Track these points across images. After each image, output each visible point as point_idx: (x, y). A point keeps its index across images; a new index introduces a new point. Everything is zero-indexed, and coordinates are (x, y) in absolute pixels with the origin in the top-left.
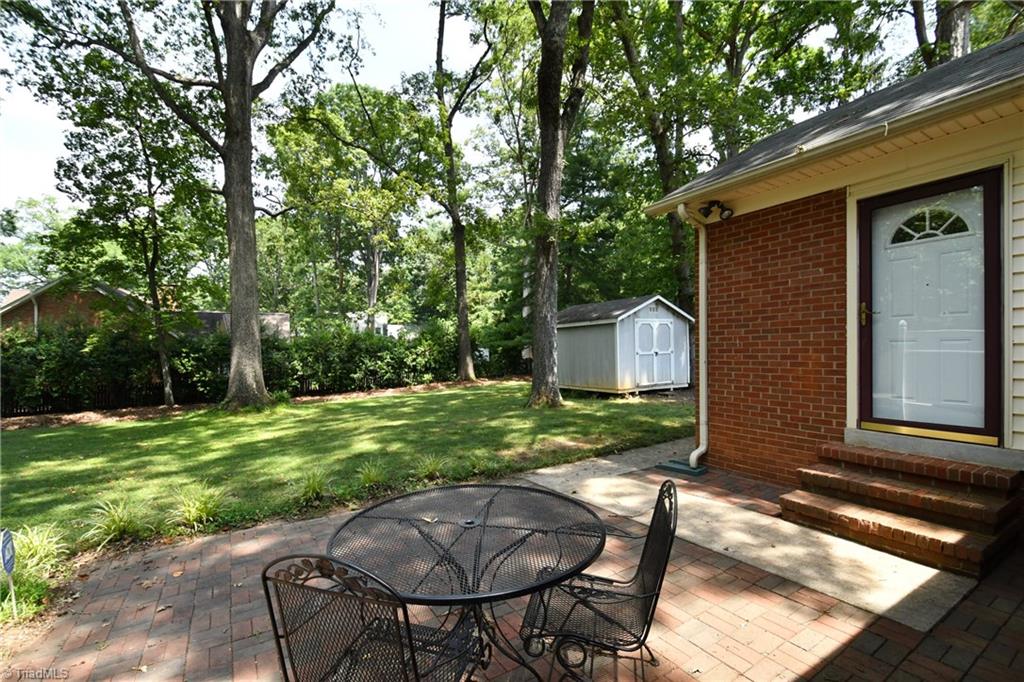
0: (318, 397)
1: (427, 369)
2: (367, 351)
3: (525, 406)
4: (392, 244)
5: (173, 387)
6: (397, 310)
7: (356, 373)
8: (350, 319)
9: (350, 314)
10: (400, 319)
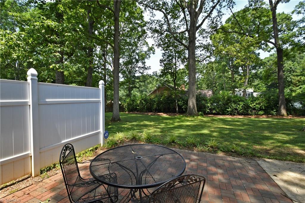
0: (213, 115)
1: (261, 109)
2: (234, 102)
3: (300, 130)
4: (242, 63)
5: (178, 109)
6: (260, 87)
7: (229, 109)
8: (236, 91)
9: (236, 89)
10: (261, 90)
